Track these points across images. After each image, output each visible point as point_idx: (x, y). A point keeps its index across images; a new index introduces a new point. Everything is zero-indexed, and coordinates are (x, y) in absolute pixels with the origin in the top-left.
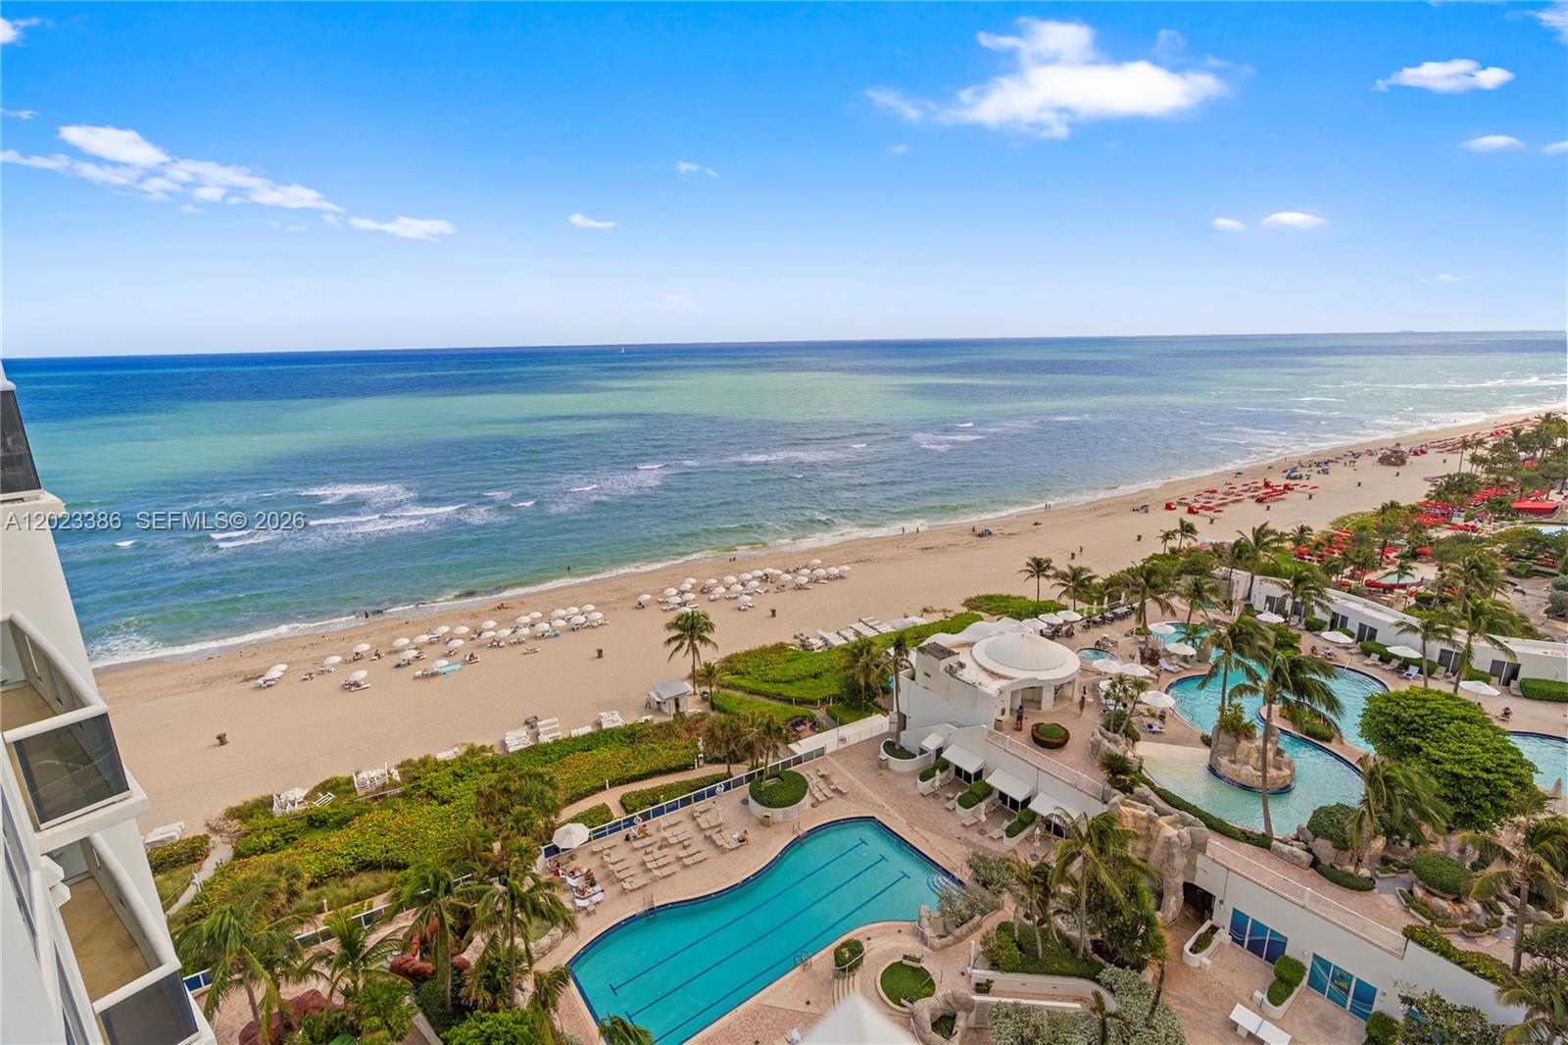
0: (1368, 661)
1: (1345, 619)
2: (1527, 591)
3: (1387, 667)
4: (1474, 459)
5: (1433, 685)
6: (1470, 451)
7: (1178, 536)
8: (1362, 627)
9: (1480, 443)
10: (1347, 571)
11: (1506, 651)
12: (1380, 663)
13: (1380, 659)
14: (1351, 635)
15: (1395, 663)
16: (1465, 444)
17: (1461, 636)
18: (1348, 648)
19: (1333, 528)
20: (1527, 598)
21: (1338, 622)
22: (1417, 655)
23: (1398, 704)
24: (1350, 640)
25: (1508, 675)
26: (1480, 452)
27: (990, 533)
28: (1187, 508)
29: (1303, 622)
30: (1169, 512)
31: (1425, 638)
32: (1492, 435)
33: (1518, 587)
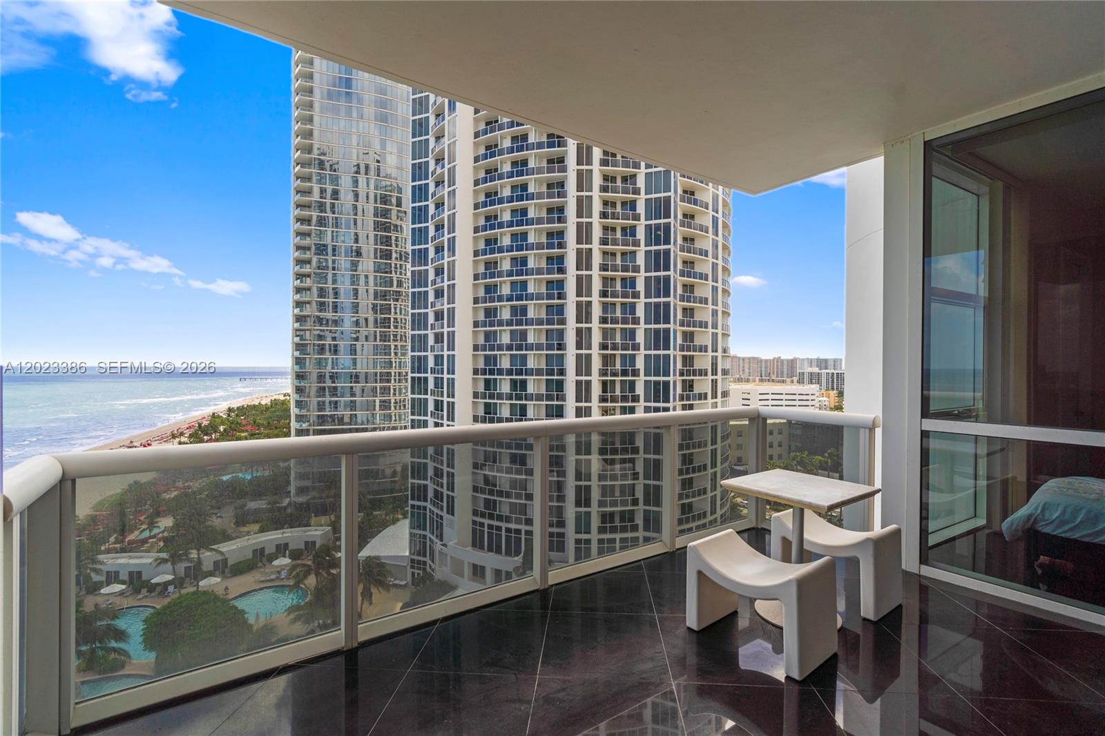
0: (140, 596)
1: (117, 573)
2: (223, 516)
3: (153, 594)
5: (184, 591)
6: (177, 440)
8: (131, 574)
9: (182, 434)
10: (112, 539)
11: (221, 553)
12: (148, 594)
13: (148, 591)
14: (123, 583)
15: (159, 589)
16: (174, 436)
17: (194, 554)
18: (123, 593)
19: (94, 511)
20: (224, 519)
21: (113, 577)
22: (170, 577)
23: (165, 614)
24: (124, 587)
25: (224, 568)
26: (183, 439)
29: (84, 589)
31: (173, 564)
32: (188, 428)
33: (219, 515)
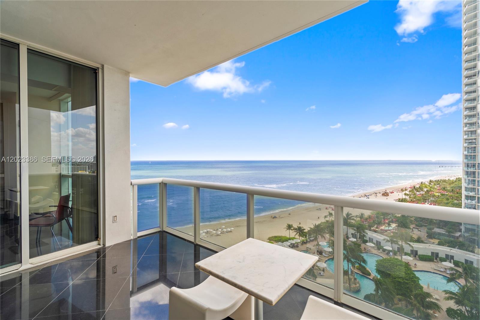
0: (379, 252)
1: (372, 239)
2: (421, 231)
3: (384, 253)
4: (405, 194)
5: (396, 257)
6: (404, 192)
7: (328, 217)
8: (377, 241)
9: (406, 190)
11: (413, 247)
12: (382, 252)
13: (382, 251)
14: (374, 244)
15: (386, 252)
16: (402, 190)
18: (374, 248)
19: (371, 214)
20: (422, 233)
21: (371, 240)
22: (391, 249)
24: (374, 245)
25: (414, 253)
26: (407, 192)
27: (276, 217)
28: (331, 209)
29: (362, 241)
30: (327, 210)
31: (391, 243)
32: (410, 188)
33: (419, 230)
